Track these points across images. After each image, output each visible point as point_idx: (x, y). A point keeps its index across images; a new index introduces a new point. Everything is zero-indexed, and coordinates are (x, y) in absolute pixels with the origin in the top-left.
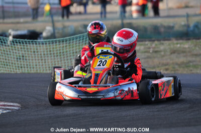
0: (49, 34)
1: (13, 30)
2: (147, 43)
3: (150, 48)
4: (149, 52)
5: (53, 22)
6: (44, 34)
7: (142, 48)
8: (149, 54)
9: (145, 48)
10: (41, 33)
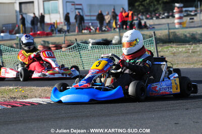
0: (117, 41)
1: (92, 39)
2: (187, 46)
3: (189, 50)
4: (189, 52)
5: (120, 32)
6: (114, 42)
7: (184, 49)
8: (189, 54)
9: (186, 50)
10: (112, 41)
